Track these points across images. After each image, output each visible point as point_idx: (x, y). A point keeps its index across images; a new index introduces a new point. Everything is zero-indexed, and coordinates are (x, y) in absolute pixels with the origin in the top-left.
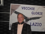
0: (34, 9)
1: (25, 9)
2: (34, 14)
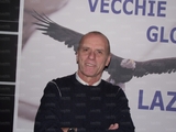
0: (160, 8)
1: (109, 8)
2: (162, 40)
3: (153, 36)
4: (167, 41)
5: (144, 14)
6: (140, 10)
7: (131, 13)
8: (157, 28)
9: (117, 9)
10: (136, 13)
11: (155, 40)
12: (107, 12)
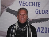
0: (39, 5)
1: (25, 4)
2: (40, 13)
3: (37, 12)
4: (41, 13)
5: (34, 6)
6: (33, 5)
7: (31, 6)
8: (38, 10)
9: (27, 5)
10: (32, 6)
11: (38, 13)
12: (24, 5)
